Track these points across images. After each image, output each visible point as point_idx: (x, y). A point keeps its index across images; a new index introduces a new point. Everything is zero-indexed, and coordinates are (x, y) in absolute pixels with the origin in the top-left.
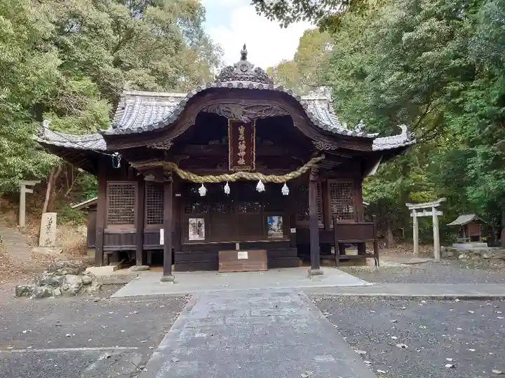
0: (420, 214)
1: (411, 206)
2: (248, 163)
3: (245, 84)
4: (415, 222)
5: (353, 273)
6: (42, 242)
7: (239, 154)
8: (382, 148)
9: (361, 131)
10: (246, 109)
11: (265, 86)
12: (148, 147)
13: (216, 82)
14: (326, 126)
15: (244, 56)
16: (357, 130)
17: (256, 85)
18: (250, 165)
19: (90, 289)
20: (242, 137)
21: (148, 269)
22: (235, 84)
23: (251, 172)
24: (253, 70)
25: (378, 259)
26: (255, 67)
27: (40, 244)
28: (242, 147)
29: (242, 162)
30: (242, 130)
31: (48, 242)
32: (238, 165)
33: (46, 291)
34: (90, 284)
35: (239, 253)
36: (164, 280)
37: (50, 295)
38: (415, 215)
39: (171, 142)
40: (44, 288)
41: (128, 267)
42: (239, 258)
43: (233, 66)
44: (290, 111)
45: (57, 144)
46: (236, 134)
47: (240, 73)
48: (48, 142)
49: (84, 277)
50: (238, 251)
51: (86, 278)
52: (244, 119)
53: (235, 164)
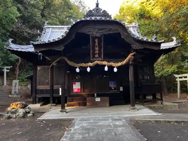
0: (181, 80)
1: (176, 76)
2: (100, 56)
3: (98, 18)
4: (179, 83)
5: (150, 108)
6: (13, 93)
7: (96, 52)
8: (164, 48)
9: (155, 40)
10: (98, 30)
11: (108, 19)
12: (53, 49)
13: (84, 18)
14: (138, 37)
15: (97, 5)
16: (153, 39)
17: (103, 18)
18: (101, 57)
19: (29, 115)
20: (97, 44)
21: (55, 106)
22: (93, 18)
23: (101, 61)
24: (102, 11)
25: (162, 101)
26: (102, 10)
27: (12, 93)
28: (97, 49)
29: (97, 56)
30: (97, 41)
31: (15, 92)
32: (95, 57)
33: (9, 116)
34: (29, 113)
35: (96, 98)
36: (61, 111)
37: (11, 118)
38: (178, 80)
39: (64, 47)
40: (8, 115)
41: (47, 104)
42: (96, 100)
43: (92, 10)
44: (120, 30)
45: (15, 50)
46: (94, 42)
47: (96, 13)
48: (11, 49)
49: (26, 110)
50: (96, 97)
51: (27, 110)
52: (98, 35)
53: (94, 57)
